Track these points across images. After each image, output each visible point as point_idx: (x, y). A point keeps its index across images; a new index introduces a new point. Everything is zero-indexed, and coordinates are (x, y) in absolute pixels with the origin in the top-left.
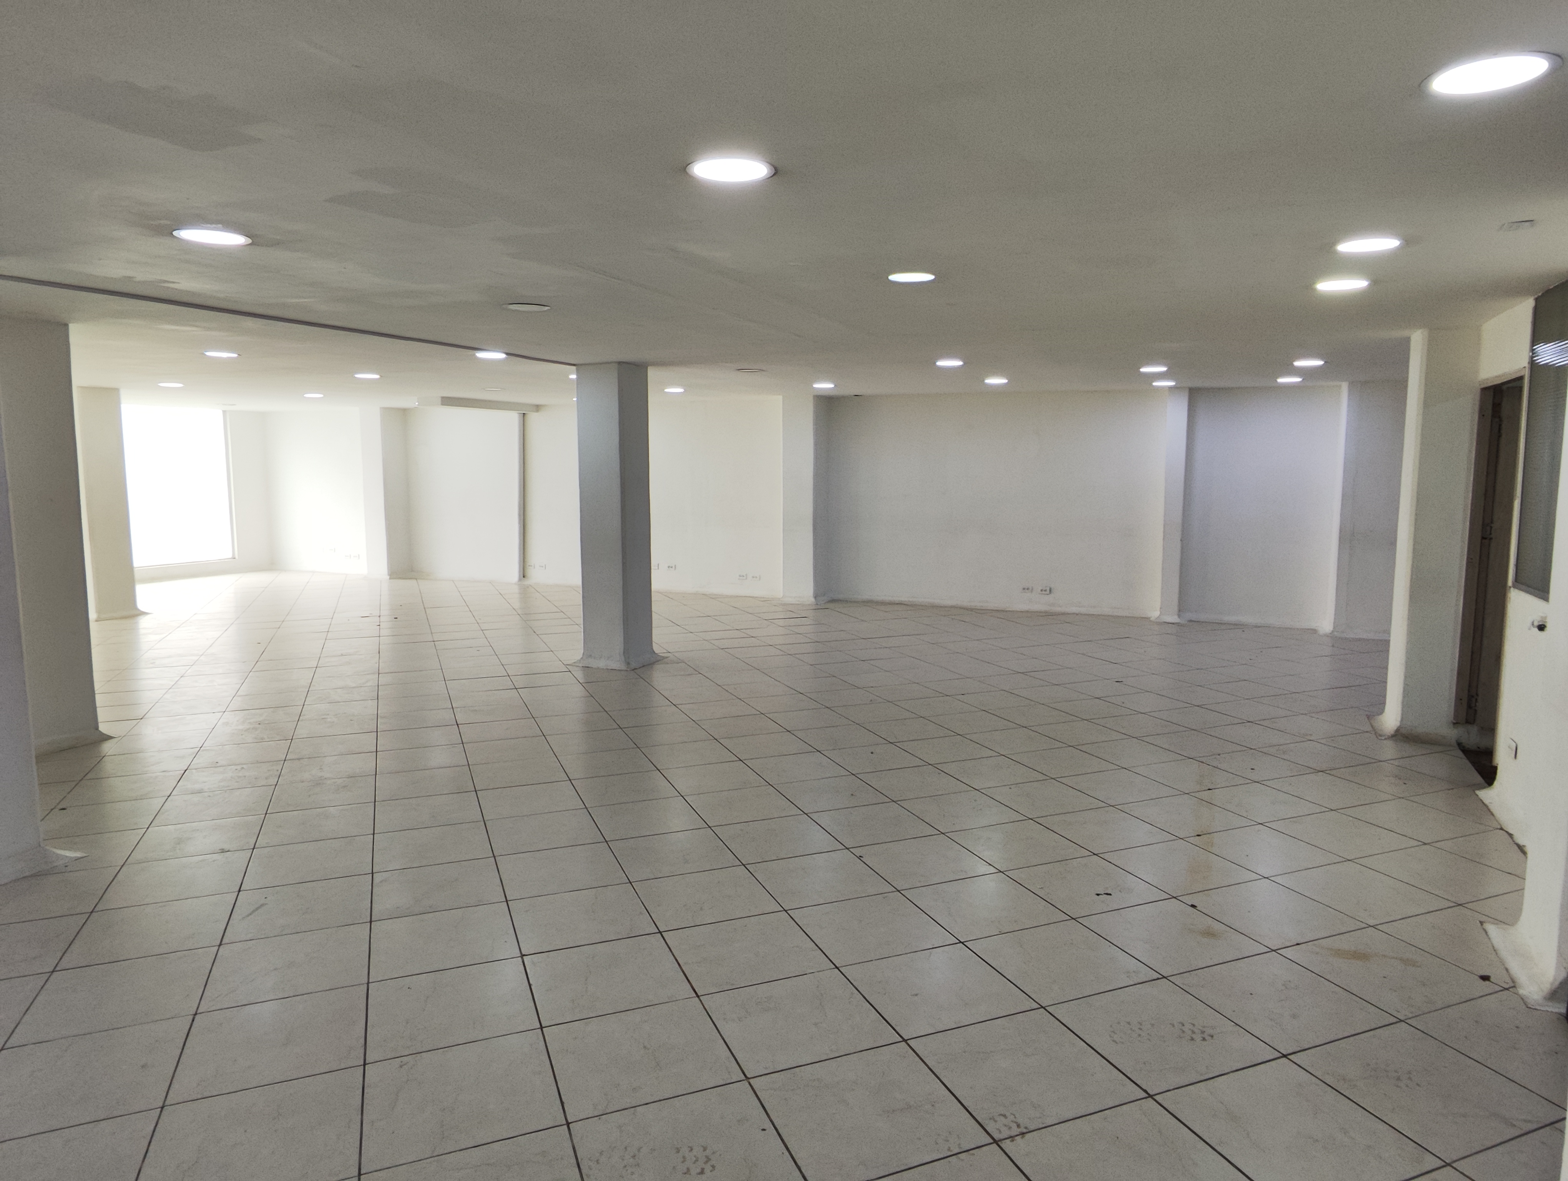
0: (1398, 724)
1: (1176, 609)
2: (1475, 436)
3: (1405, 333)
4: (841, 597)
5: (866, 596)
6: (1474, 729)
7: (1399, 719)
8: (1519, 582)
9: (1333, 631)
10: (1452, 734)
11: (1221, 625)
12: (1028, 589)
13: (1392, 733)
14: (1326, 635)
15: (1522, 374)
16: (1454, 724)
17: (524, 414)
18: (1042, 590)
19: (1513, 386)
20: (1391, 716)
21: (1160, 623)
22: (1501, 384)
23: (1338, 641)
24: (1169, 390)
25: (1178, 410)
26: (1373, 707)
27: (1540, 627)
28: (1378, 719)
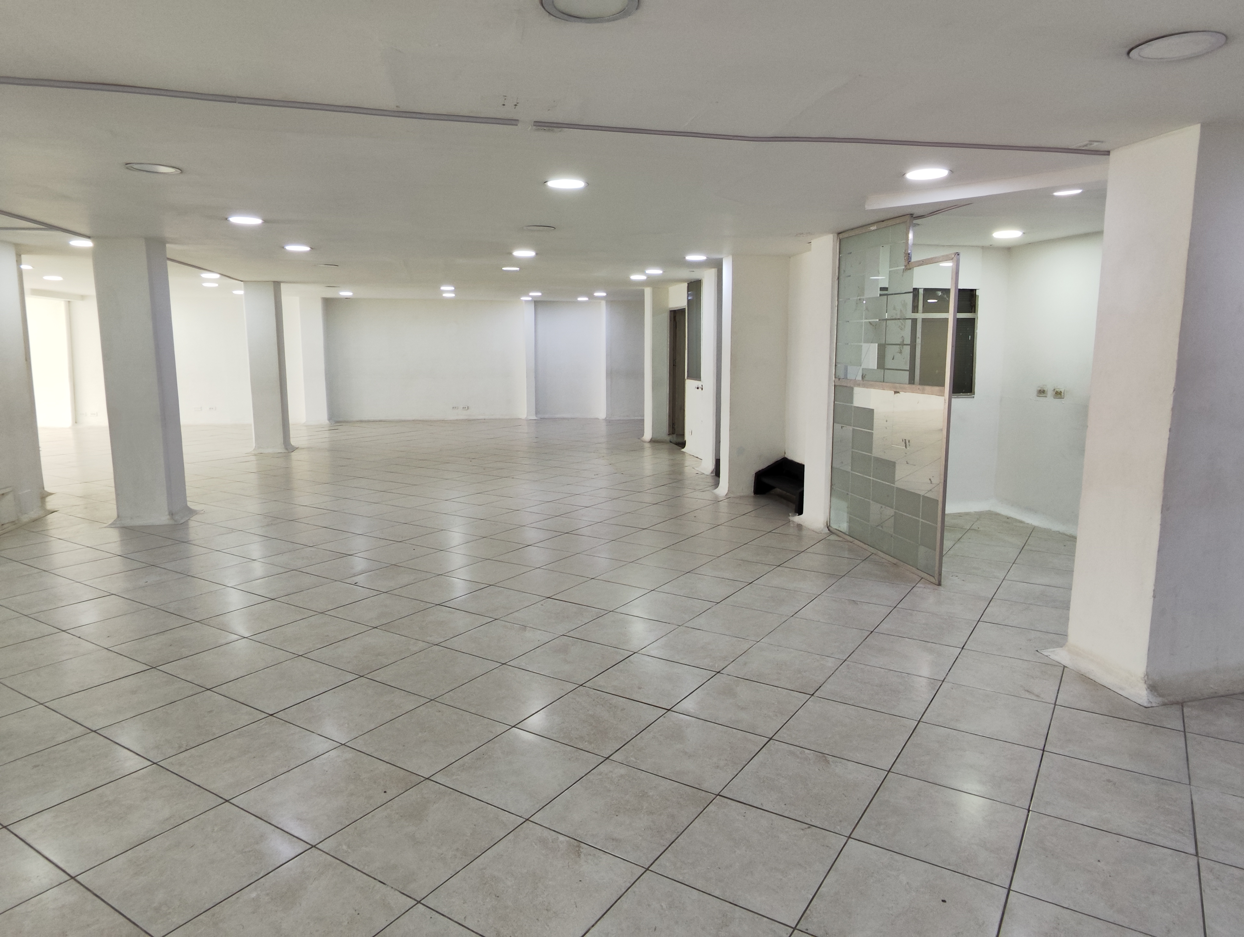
0: (651, 437)
1: (535, 413)
2: (669, 329)
3: (643, 288)
4: (341, 419)
6: (675, 436)
7: (651, 435)
8: (689, 377)
9: (606, 418)
10: (668, 438)
11: (554, 420)
12: (455, 408)
13: (650, 440)
14: (603, 420)
15: (685, 308)
16: (669, 434)
17: (69, 301)
18: (463, 408)
19: (682, 311)
20: (648, 435)
21: (526, 420)
22: (678, 310)
23: (609, 422)
24: (526, 301)
25: (529, 312)
26: (642, 432)
27: (698, 388)
28: (644, 436)
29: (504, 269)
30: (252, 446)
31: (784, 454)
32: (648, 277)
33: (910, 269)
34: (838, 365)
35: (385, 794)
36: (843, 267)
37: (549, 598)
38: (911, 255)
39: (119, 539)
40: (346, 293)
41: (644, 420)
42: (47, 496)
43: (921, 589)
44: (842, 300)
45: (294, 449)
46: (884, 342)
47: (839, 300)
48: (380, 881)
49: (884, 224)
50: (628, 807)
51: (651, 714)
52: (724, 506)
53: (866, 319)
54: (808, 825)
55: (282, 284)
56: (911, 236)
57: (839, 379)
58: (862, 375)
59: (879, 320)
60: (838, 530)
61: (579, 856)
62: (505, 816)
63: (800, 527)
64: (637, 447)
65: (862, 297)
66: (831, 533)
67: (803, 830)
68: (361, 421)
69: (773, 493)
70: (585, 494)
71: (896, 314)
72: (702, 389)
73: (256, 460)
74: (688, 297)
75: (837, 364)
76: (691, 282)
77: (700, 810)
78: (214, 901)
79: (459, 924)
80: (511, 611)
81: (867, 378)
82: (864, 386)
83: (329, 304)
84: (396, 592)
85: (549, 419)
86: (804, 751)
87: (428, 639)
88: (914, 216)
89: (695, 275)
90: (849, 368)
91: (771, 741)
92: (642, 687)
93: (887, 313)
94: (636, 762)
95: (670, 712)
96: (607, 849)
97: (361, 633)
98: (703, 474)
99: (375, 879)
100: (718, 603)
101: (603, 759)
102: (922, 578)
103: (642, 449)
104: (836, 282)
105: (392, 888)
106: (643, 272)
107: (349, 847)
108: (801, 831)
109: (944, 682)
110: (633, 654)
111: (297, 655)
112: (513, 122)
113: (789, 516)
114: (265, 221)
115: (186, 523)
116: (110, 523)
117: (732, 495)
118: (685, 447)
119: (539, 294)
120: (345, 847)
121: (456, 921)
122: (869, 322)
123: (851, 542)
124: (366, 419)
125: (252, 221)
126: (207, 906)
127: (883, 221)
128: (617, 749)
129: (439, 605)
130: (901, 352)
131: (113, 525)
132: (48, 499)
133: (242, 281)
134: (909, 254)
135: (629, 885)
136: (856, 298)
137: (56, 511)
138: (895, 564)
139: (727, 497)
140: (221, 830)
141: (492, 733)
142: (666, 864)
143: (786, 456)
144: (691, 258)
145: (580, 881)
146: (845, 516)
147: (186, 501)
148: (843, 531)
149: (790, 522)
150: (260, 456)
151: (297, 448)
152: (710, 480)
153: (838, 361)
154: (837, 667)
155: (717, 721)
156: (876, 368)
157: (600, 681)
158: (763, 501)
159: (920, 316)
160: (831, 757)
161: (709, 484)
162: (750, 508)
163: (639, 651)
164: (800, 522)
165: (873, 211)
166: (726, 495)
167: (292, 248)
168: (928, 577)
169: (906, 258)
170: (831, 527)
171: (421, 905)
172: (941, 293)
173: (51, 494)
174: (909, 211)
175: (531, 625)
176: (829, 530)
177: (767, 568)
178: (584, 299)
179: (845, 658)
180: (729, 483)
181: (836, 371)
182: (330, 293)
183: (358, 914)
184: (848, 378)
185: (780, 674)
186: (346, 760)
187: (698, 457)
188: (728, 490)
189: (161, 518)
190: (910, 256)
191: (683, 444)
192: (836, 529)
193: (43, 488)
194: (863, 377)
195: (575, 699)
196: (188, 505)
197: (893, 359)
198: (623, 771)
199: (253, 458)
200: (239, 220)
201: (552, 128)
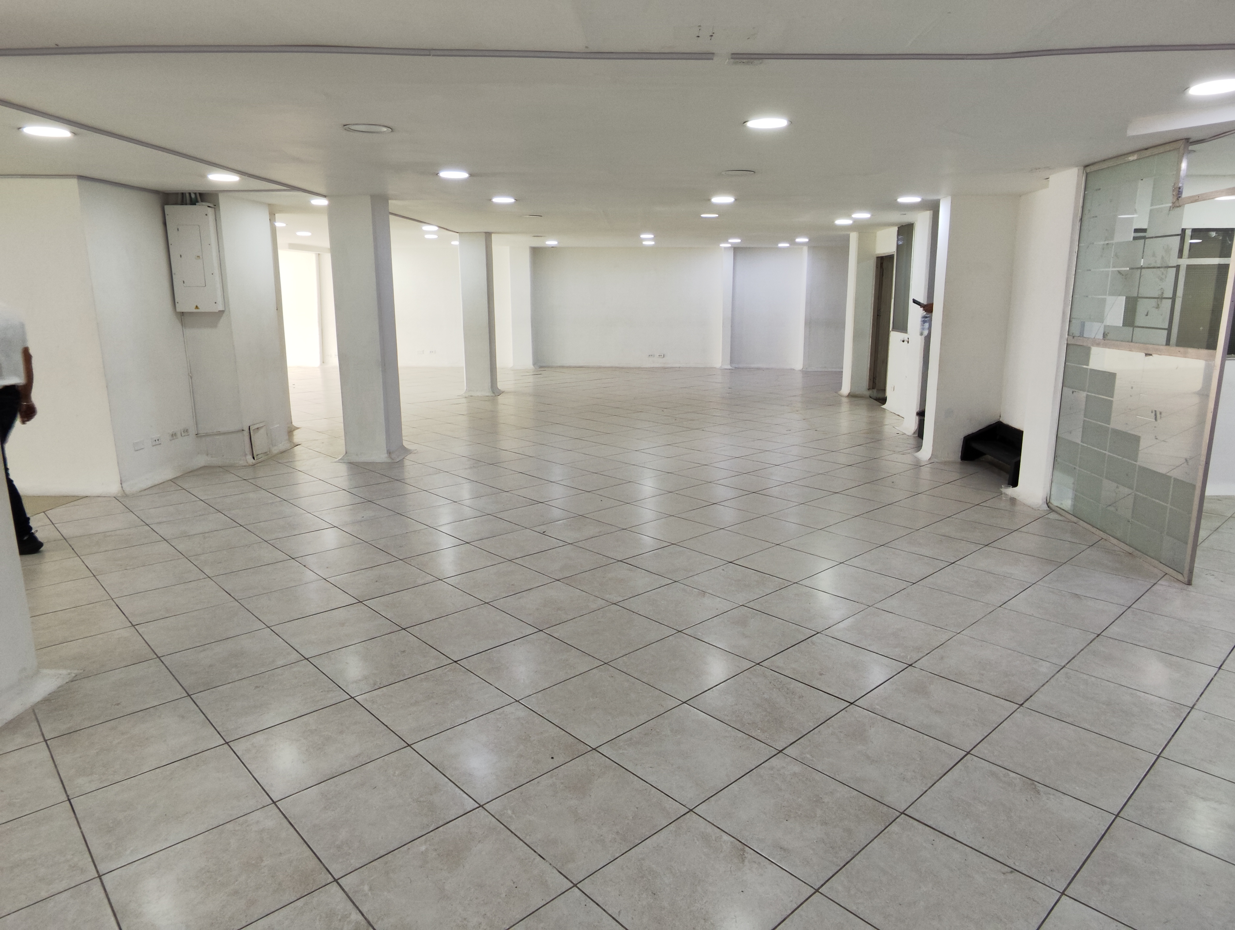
0: (849, 392)
1: (729, 362)
2: (874, 276)
3: (848, 233)
5: (559, 365)
6: (875, 391)
7: (850, 389)
8: (894, 329)
9: (803, 369)
10: (868, 393)
11: (749, 370)
12: (652, 356)
13: (847, 395)
14: (800, 371)
15: (893, 254)
16: (868, 389)
18: (659, 356)
19: (890, 258)
20: (846, 389)
21: (721, 369)
22: (886, 256)
23: (805, 373)
24: (725, 248)
25: (728, 259)
26: (839, 385)
27: (903, 341)
28: (842, 390)
29: (703, 216)
30: (462, 389)
31: (999, 417)
32: (854, 222)
33: (1180, 206)
34: (1073, 321)
35: (552, 760)
36: (1088, 205)
37: (731, 562)
38: (1183, 189)
39: (346, 474)
40: (552, 242)
41: (842, 372)
42: (294, 430)
43: (1163, 586)
44: (1083, 245)
45: (500, 393)
46: (1135, 295)
47: (1080, 245)
48: (539, 855)
49: (1148, 153)
50: (800, 813)
51: (831, 707)
52: (926, 472)
53: (1114, 267)
54: (1011, 869)
55: (493, 235)
56: (1184, 165)
57: (1073, 337)
58: (1104, 334)
59: (1130, 269)
60: (1060, 508)
61: (743, 861)
62: (669, 804)
63: (1013, 501)
64: (834, 402)
65: (1109, 242)
66: (1051, 511)
67: (1004, 874)
68: (563, 367)
69: (984, 459)
70: (776, 451)
71: (1156, 262)
72: (908, 342)
73: (467, 403)
74: (898, 241)
75: (1071, 320)
76: (902, 226)
77: (881, 828)
78: (388, 849)
79: (613, 918)
80: (691, 574)
81: (1109, 337)
82: (1105, 346)
83: (536, 252)
84: (580, 544)
85: (743, 368)
86: (1008, 773)
87: (607, 597)
88: (1191, 141)
89: (906, 218)
90: (1088, 325)
91: (969, 755)
92: (824, 673)
93: (1143, 258)
94: (812, 760)
95: (852, 705)
96: (774, 858)
97: (544, 585)
98: (905, 434)
99: (535, 852)
100: (914, 583)
101: (776, 752)
102: (1166, 574)
103: (838, 404)
104: (1078, 224)
105: (550, 864)
106: (849, 216)
107: (513, 812)
108: (1002, 875)
109: (1193, 710)
110: (816, 634)
111: (484, 602)
112: (708, 56)
113: (1002, 487)
114: (471, 175)
115: (401, 461)
116: (340, 458)
117: (936, 460)
118: (885, 403)
119: (739, 241)
120: (510, 812)
121: (610, 914)
122: (1119, 272)
123: (1075, 523)
124: (567, 365)
125: (460, 175)
126: (382, 853)
127: (1146, 149)
128: (792, 742)
129: (620, 561)
130: (1158, 307)
131: (342, 461)
132: (296, 432)
133: (458, 233)
134: (1179, 188)
135: (795, 906)
136: (1102, 243)
137: (300, 445)
138: (1130, 554)
139: (931, 461)
140: (401, 775)
141: (663, 706)
142: (837, 887)
143: (1001, 420)
144: (904, 200)
145: (742, 891)
146: (1070, 494)
147: (401, 440)
148: (1066, 509)
149: (1002, 494)
150: (470, 398)
151: (503, 392)
152: (912, 442)
153: (1072, 316)
154: (1052, 675)
155: (906, 723)
156: (1121, 325)
157: (779, 661)
158: (970, 468)
159: (1185, 262)
160: (1042, 785)
161: (909, 446)
162: (955, 476)
163: (823, 631)
164: (1015, 496)
165: (1138, 137)
166: (929, 460)
167: (497, 200)
168: (1174, 573)
169: (1174, 193)
170: (1051, 503)
171: (577, 889)
172: (1216, 234)
173: (298, 428)
174: (1185, 135)
175: (711, 592)
176: (1048, 507)
177: (973, 547)
178: (786, 245)
179: (1063, 664)
180: (933, 446)
181: (1071, 328)
182: (537, 243)
183: (516, 887)
184: (1085, 336)
185: (983, 675)
186: (518, 719)
187: (900, 415)
188: (932, 455)
189: (379, 456)
190: (1180, 190)
191: (883, 400)
192: (1057, 507)
193: (292, 423)
194: (1105, 335)
195: (750, 679)
196: (404, 444)
197: (1147, 315)
198: (797, 768)
199: (464, 400)
200: (447, 174)
201: (752, 60)
